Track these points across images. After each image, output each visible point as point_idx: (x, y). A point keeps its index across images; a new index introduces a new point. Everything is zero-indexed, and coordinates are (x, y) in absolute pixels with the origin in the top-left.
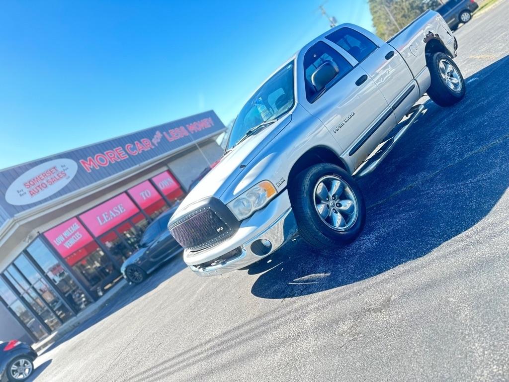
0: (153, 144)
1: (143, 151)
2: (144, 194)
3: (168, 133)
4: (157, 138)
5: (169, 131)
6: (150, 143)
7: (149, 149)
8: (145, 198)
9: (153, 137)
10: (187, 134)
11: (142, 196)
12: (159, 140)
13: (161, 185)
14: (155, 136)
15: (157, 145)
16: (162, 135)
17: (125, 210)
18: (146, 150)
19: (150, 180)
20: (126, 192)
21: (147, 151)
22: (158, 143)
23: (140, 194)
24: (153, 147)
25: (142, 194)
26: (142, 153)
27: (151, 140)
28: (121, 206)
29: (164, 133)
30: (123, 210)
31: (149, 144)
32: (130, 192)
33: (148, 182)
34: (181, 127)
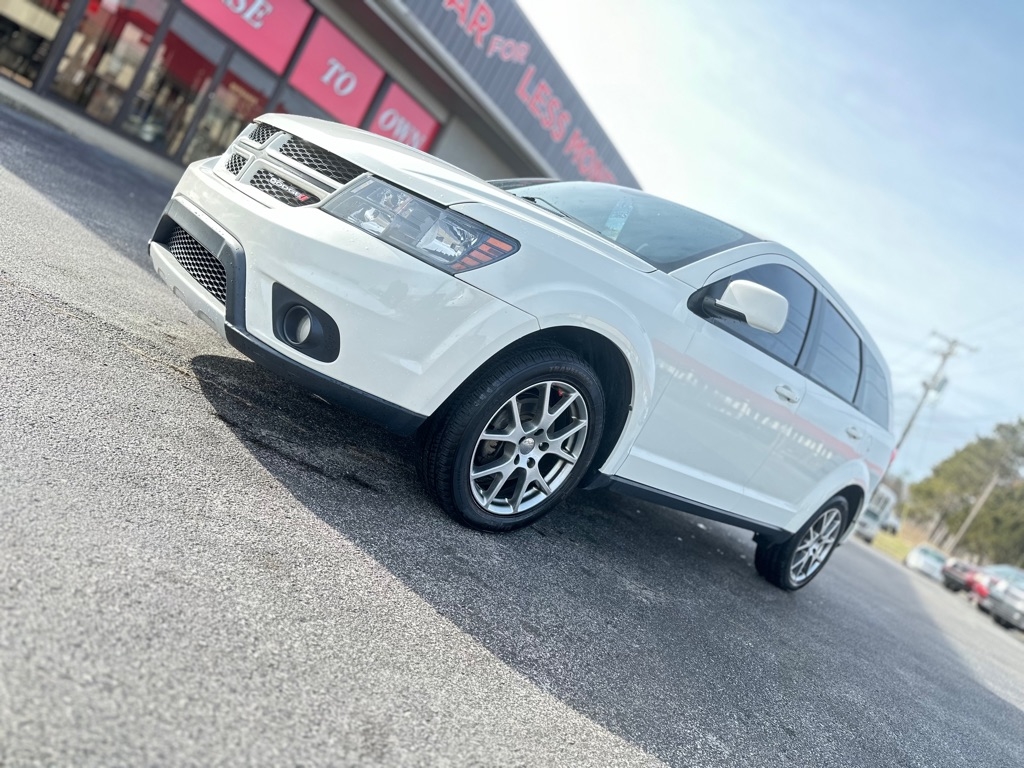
0: (487, 41)
1: (454, 15)
2: (337, 75)
3: (536, 79)
4: (508, 50)
5: (543, 82)
6: (485, 33)
7: (469, 33)
8: (327, 78)
9: (507, 36)
10: (557, 139)
11: (329, 67)
12: (506, 57)
13: (389, 119)
14: (511, 42)
15: (490, 54)
16: (522, 61)
17: (257, 25)
18: (461, 23)
19: (386, 80)
20: (316, 13)
21: (459, 30)
22: (496, 56)
23: (332, 61)
24: (479, 44)
25: (336, 67)
26: (446, 13)
27: (497, 31)
28: (262, 8)
29: (532, 68)
30: (254, 17)
31: (482, 29)
32: (322, 25)
33: (377, 76)
34: (566, 113)
